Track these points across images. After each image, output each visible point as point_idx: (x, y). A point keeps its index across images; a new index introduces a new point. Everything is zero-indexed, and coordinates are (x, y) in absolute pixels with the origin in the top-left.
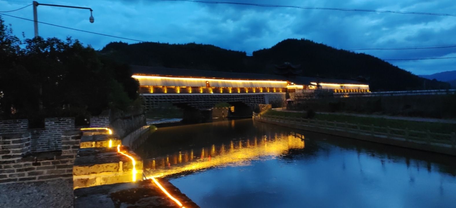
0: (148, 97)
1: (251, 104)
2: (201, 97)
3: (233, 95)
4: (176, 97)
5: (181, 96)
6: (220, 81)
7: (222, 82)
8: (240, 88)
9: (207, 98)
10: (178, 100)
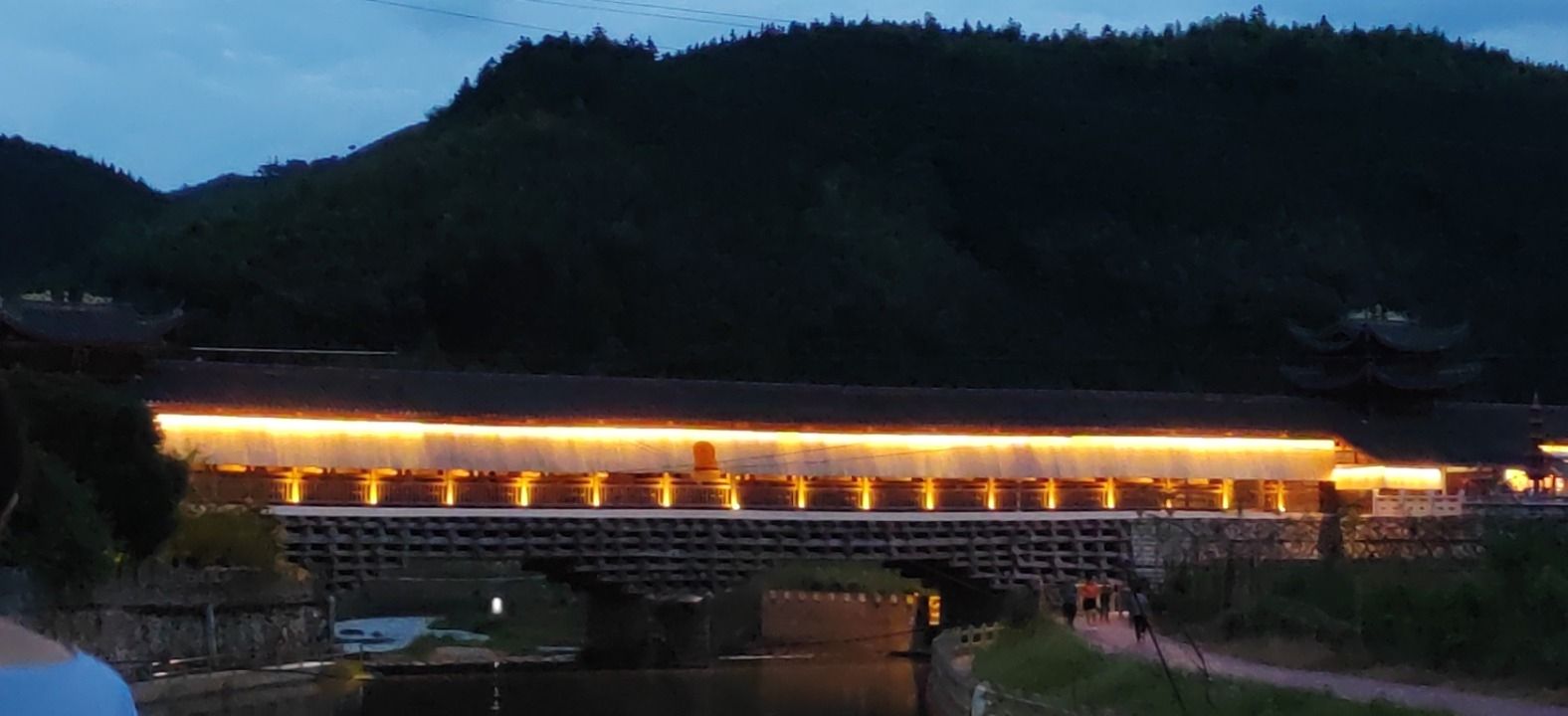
0: (348, 524)
1: (1018, 575)
2: (661, 528)
3: (880, 524)
4: (508, 526)
5: (536, 520)
6: (790, 440)
7: (806, 450)
8: (936, 480)
9: (699, 535)
10: (519, 540)
